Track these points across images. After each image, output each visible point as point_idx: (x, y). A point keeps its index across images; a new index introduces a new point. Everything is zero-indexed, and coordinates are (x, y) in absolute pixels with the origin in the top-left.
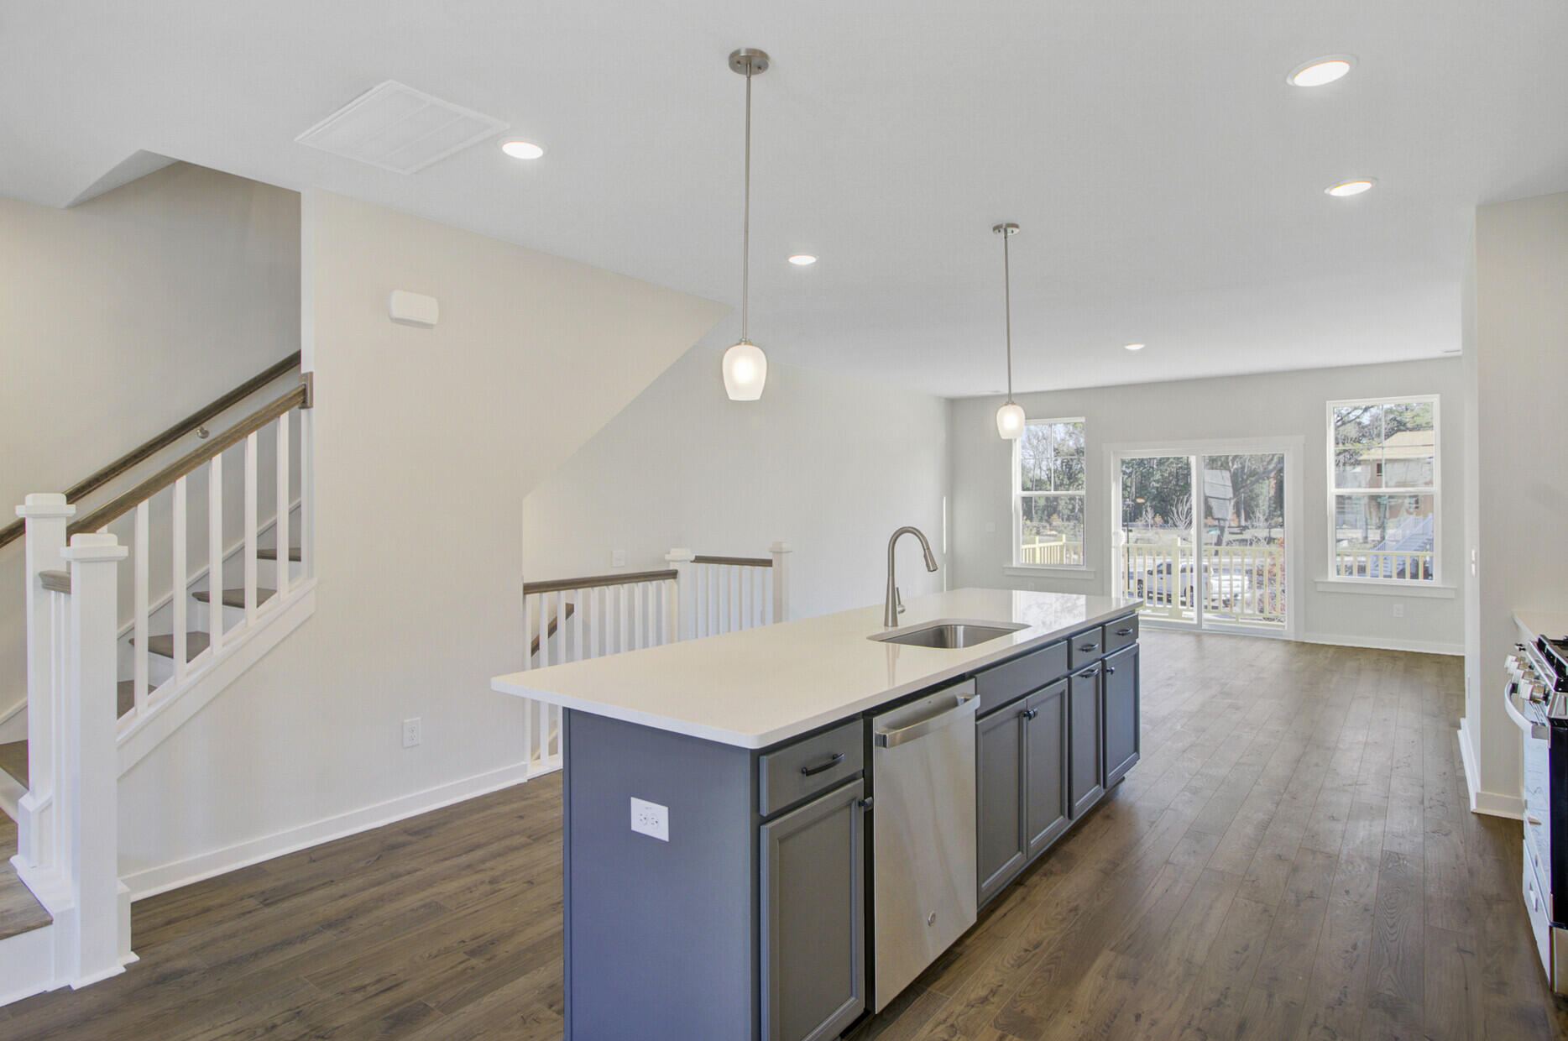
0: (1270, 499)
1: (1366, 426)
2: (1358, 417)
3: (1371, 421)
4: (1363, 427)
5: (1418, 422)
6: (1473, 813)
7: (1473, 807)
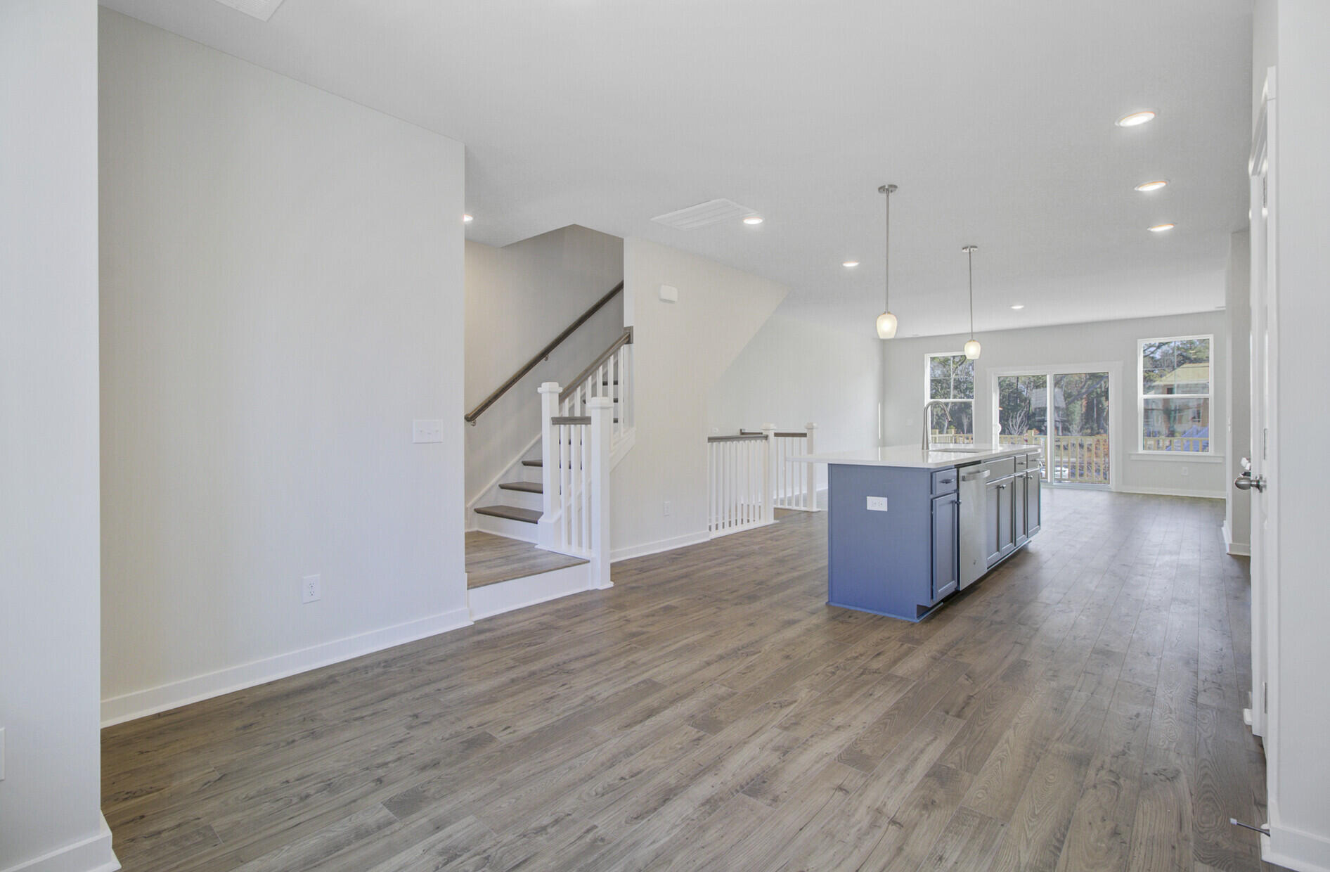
0: (1082, 414)
1: (1158, 360)
2: (1152, 353)
3: (1161, 356)
4: (1156, 361)
5: (1200, 357)
6: (1228, 554)
7: (1228, 551)
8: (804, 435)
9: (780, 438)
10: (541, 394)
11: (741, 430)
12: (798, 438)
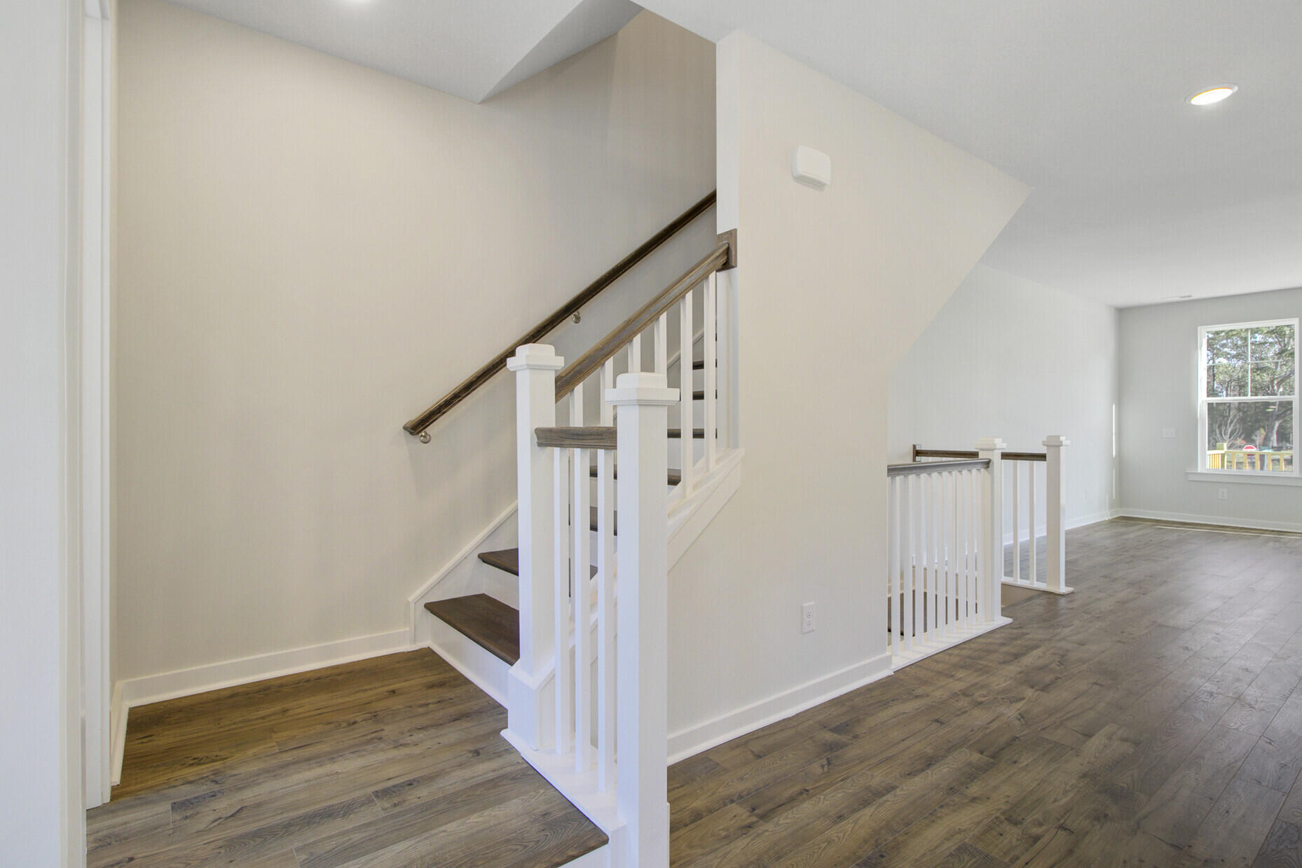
8: (1042, 457)
9: (1010, 462)
10: (515, 372)
11: (914, 446)
12: (1027, 463)
